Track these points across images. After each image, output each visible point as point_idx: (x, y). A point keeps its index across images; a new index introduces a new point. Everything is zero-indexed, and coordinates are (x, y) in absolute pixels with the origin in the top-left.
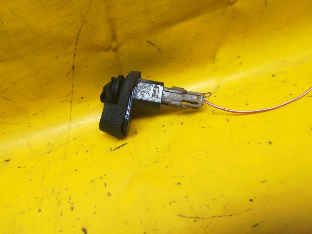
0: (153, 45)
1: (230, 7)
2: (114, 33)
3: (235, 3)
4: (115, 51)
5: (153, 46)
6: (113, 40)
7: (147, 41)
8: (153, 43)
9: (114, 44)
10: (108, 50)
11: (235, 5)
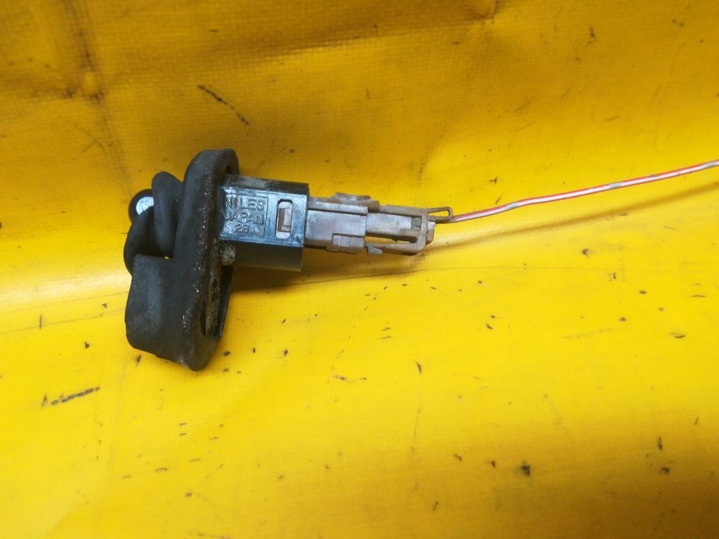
0: (220, 100)
1: (475, 27)
2: (85, 45)
3: (492, 18)
4: (95, 101)
5: (222, 105)
6: (83, 66)
7: (202, 87)
8: (220, 96)
9: (89, 80)
10: (69, 94)
11: (493, 23)
